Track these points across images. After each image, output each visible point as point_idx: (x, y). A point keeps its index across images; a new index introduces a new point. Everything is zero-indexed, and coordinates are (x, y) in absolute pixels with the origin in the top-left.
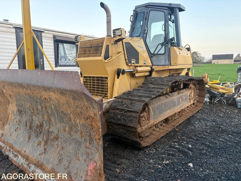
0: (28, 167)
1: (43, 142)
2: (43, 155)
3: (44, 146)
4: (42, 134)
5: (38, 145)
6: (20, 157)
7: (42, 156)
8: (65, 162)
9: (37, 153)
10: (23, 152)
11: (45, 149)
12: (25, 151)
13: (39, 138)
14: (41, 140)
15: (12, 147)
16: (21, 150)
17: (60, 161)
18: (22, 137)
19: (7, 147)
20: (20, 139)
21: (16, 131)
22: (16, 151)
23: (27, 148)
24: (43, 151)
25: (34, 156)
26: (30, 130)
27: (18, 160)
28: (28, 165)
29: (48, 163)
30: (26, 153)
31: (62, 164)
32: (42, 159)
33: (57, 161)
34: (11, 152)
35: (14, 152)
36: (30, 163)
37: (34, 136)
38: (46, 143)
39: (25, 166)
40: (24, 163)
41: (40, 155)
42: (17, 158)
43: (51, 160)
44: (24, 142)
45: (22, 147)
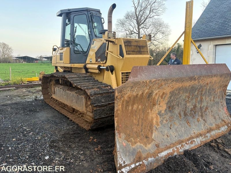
0: (206, 138)
1: (200, 117)
2: (206, 123)
3: (202, 119)
4: (197, 113)
5: (198, 122)
6: (195, 140)
7: (206, 125)
8: (217, 117)
9: (202, 126)
10: (193, 135)
11: (204, 120)
12: (194, 133)
13: (196, 117)
14: (198, 117)
15: (180, 142)
16: (191, 135)
17: (215, 118)
18: (182, 127)
19: (178, 147)
20: (181, 131)
21: (170, 129)
22: (188, 140)
23: (193, 129)
24: (204, 122)
25: (202, 129)
26: (185, 118)
27: (196, 142)
28: (205, 137)
29: (212, 124)
30: (196, 133)
31: (217, 119)
32: (208, 126)
33: (214, 120)
34: (186, 145)
35: (188, 142)
36: (205, 134)
37: (191, 119)
38: (202, 116)
39: (204, 140)
40: (202, 139)
41: (204, 125)
42: (194, 142)
43: (212, 122)
44: (187, 130)
45: (190, 133)
